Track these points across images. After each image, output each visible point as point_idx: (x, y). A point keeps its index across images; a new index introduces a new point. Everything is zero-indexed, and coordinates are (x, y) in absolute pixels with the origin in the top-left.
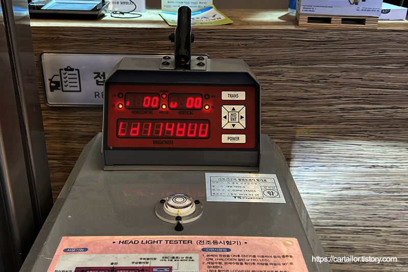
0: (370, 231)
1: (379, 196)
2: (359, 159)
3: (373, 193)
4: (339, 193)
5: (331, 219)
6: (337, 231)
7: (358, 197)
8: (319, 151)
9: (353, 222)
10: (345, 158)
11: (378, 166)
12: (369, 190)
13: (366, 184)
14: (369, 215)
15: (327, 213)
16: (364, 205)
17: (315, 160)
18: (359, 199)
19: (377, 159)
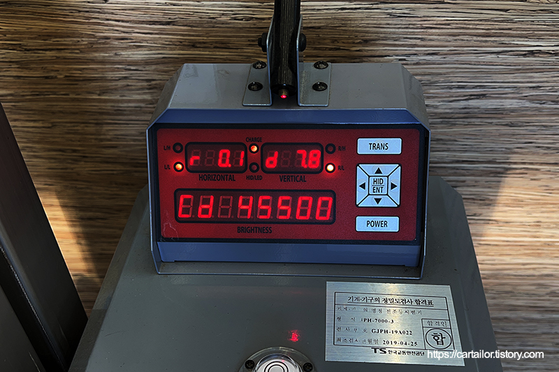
0: (518, 171)
1: (539, 110)
3: (528, 104)
4: (463, 104)
5: (448, 150)
6: (458, 171)
7: (498, 112)
8: (426, 24)
9: (490, 156)
10: (475, 38)
11: (540, 52)
12: (521, 98)
13: (515, 87)
14: (519, 143)
15: (441, 140)
16: (511, 125)
17: (418, 42)
18: (500, 116)
19: (539, 38)
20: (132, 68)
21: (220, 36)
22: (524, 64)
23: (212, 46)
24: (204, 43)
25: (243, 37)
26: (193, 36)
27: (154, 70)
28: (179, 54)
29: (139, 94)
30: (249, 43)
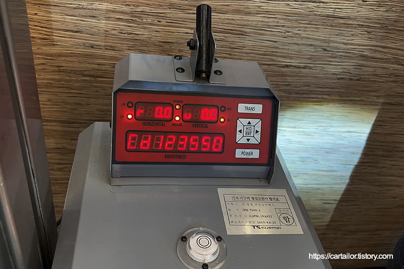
1: (288, 97)
2: (272, 57)
3: (283, 94)
8: (233, 46)
10: (258, 56)
11: (291, 66)
12: (279, 91)
13: (277, 84)
17: (227, 56)
19: (291, 58)
20: (49, 58)
21: (110, 42)
22: (282, 72)
23: (104, 48)
24: (99, 46)
25: (125, 44)
26: (93, 41)
27: (63, 61)
28: (82, 51)
29: (51, 75)
30: (128, 48)
